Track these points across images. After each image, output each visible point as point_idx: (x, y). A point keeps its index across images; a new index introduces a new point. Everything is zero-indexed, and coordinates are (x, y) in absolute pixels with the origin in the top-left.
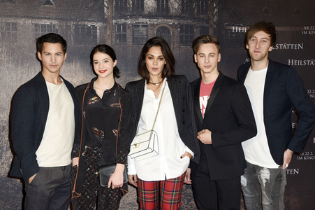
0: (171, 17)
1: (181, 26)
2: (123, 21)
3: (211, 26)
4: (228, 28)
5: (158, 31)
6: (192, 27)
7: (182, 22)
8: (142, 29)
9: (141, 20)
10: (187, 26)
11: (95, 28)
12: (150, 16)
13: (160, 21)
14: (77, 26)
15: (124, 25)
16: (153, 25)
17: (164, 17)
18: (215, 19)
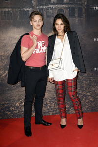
0: (64, 4)
1: (69, 8)
2: (41, 7)
3: (84, 7)
4: (92, 8)
5: (58, 11)
6: (74, 8)
7: (70, 6)
8: (50, 10)
9: (50, 6)
10: (72, 8)
11: (29, 11)
12: (54, 4)
13: (59, 6)
14: (20, 11)
15: (42, 9)
16: (56, 8)
17: (61, 4)
18: (86, 4)
